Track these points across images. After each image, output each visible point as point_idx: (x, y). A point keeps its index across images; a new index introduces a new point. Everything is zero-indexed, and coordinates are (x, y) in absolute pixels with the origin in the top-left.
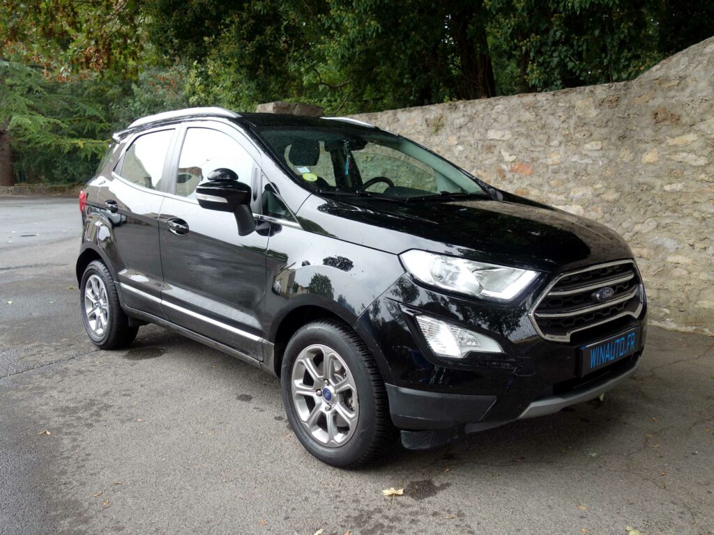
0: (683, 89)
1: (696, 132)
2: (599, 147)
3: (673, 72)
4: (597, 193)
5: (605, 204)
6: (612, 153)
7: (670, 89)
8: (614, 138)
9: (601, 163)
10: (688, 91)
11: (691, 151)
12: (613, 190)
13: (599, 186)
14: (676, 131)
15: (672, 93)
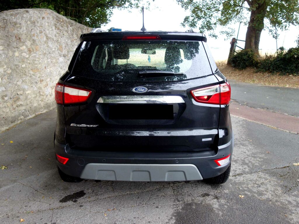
0: (21, 28)
1: (25, 45)
2: (2, 49)
3: (18, 21)
4: (5, 70)
5: (8, 75)
6: (6, 52)
7: (18, 27)
8: (6, 45)
9: (3, 56)
10: (22, 29)
11: (25, 52)
12: (10, 68)
13: (5, 67)
14: (21, 44)
15: (19, 29)
